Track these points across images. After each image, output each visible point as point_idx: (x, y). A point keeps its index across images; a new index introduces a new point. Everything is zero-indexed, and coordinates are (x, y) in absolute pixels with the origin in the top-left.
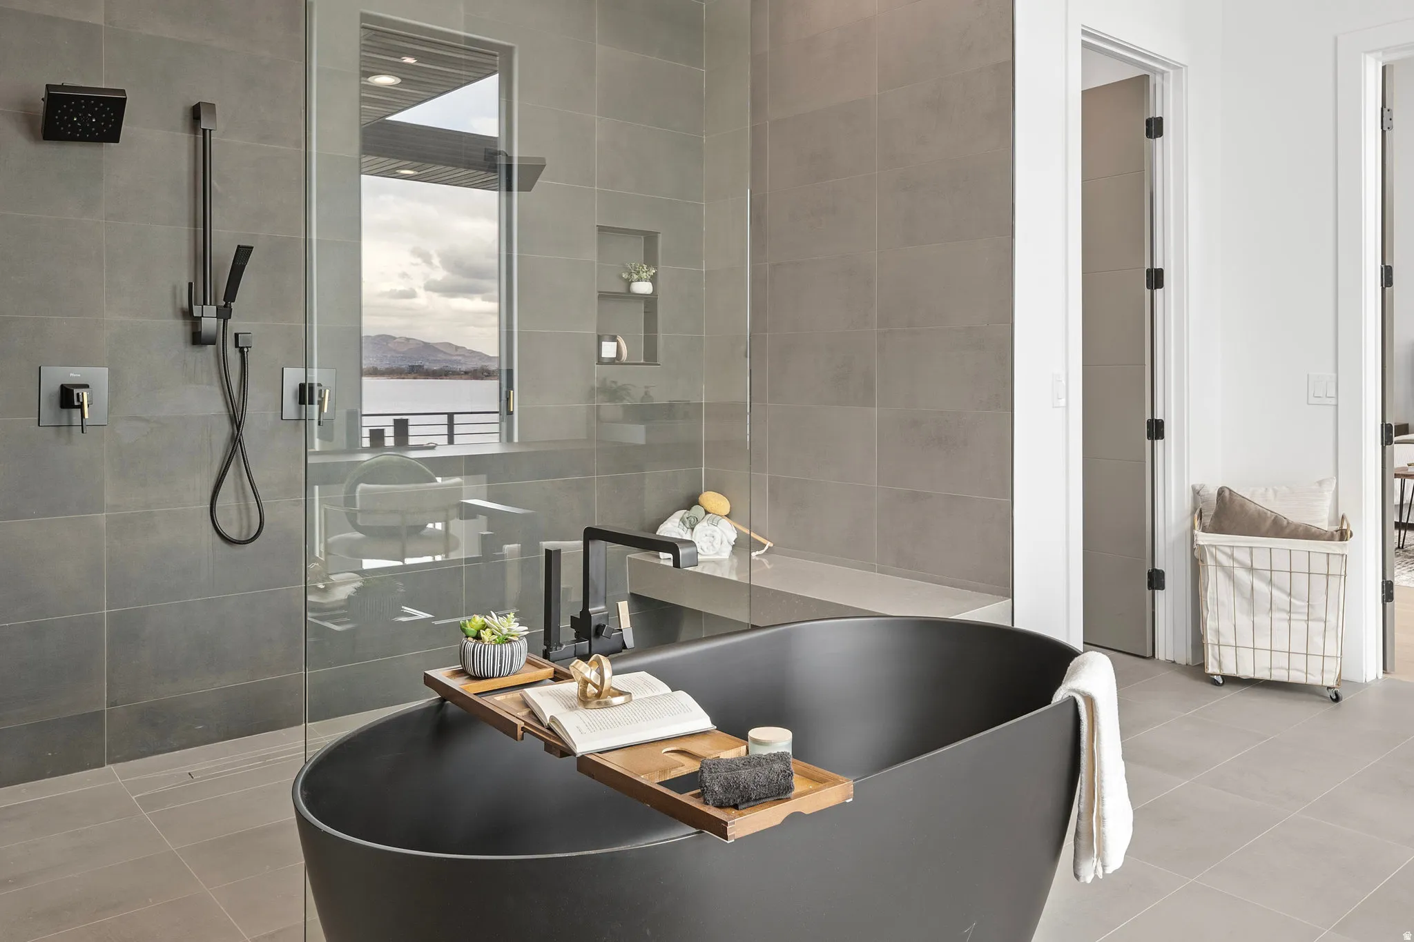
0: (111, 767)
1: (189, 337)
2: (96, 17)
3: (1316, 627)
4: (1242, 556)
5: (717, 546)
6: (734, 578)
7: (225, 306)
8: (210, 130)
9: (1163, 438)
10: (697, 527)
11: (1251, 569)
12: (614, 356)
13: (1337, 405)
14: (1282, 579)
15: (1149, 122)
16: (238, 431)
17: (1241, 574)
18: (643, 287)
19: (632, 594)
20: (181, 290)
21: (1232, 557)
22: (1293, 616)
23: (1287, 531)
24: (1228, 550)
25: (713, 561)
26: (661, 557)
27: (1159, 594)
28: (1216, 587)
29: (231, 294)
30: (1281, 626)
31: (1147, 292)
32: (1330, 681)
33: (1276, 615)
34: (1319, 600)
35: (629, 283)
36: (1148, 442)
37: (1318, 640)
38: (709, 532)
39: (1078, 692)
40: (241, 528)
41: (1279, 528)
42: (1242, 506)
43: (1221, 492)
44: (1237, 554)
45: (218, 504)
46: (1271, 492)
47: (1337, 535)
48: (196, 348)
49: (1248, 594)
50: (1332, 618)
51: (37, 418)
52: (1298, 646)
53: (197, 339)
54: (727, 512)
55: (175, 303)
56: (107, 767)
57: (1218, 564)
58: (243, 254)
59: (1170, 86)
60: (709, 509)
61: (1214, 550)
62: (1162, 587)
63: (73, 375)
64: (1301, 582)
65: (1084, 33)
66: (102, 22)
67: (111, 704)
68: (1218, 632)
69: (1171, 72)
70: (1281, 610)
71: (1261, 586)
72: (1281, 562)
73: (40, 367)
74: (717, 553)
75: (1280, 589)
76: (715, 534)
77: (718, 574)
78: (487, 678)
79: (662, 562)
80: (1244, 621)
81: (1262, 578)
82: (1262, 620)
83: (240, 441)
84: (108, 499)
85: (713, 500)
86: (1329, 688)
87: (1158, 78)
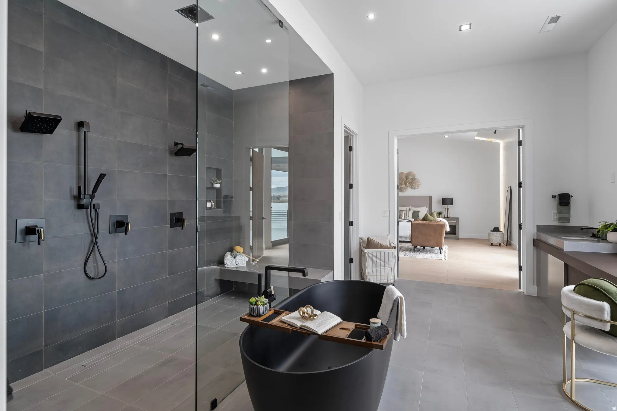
0: (46, 370)
1: (76, 206)
2: (41, 86)
3: (390, 269)
4: (374, 254)
5: (243, 262)
6: (248, 271)
7: (92, 195)
8: (87, 132)
9: (352, 226)
10: (237, 257)
11: (376, 257)
12: (210, 207)
13: (389, 217)
14: (383, 259)
15: (349, 147)
16: (96, 239)
17: (374, 258)
18: (218, 186)
19: (215, 279)
20: (73, 189)
21: (372, 254)
22: (385, 267)
23: (383, 247)
24: (371, 253)
25: (241, 267)
26: (226, 267)
27: (352, 264)
28: (369, 263)
29: (95, 190)
30: (382, 270)
31: (349, 189)
32: (392, 281)
33: (381, 267)
34: (390, 263)
35: (213, 184)
36: (349, 227)
37: (390, 272)
38: (240, 259)
39: (398, 296)
40: (95, 273)
41: (382, 247)
42: (373, 242)
43: (368, 239)
44: (373, 254)
45: (87, 266)
46: (377, 238)
47: (393, 248)
48: (79, 210)
49: (375, 263)
50: (393, 267)
51: (15, 240)
52: (386, 274)
53: (80, 206)
54: (242, 252)
55: (71, 194)
56: (44, 370)
57: (369, 256)
58: (102, 177)
59: (354, 139)
60: (238, 251)
61: (368, 253)
62: (352, 262)
63: (31, 222)
64: (387, 259)
65: (345, 127)
66: (43, 88)
67: (45, 346)
68: (369, 273)
69: (355, 136)
70: (382, 266)
71: (378, 261)
72: (383, 255)
73: (16, 220)
74: (243, 264)
75: (382, 261)
76: (242, 259)
77: (243, 270)
78: (262, 316)
79: (226, 269)
80: (374, 270)
81: (378, 259)
82: (378, 269)
83: (96, 243)
84: (45, 268)
85: (239, 249)
86: (392, 283)
87: (351, 137)
